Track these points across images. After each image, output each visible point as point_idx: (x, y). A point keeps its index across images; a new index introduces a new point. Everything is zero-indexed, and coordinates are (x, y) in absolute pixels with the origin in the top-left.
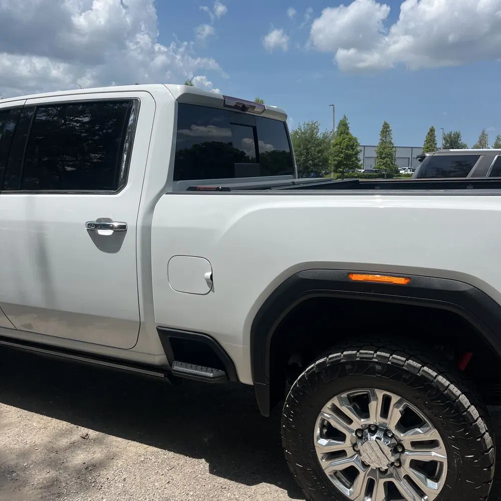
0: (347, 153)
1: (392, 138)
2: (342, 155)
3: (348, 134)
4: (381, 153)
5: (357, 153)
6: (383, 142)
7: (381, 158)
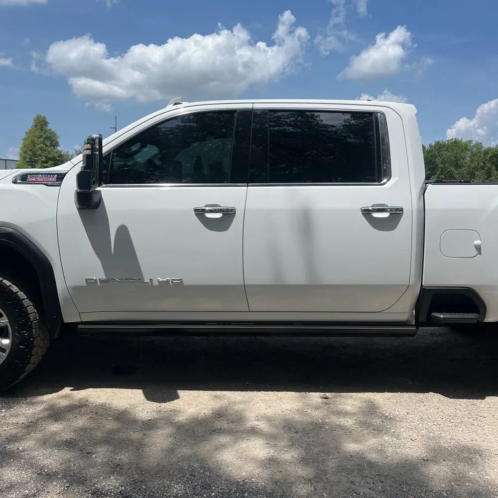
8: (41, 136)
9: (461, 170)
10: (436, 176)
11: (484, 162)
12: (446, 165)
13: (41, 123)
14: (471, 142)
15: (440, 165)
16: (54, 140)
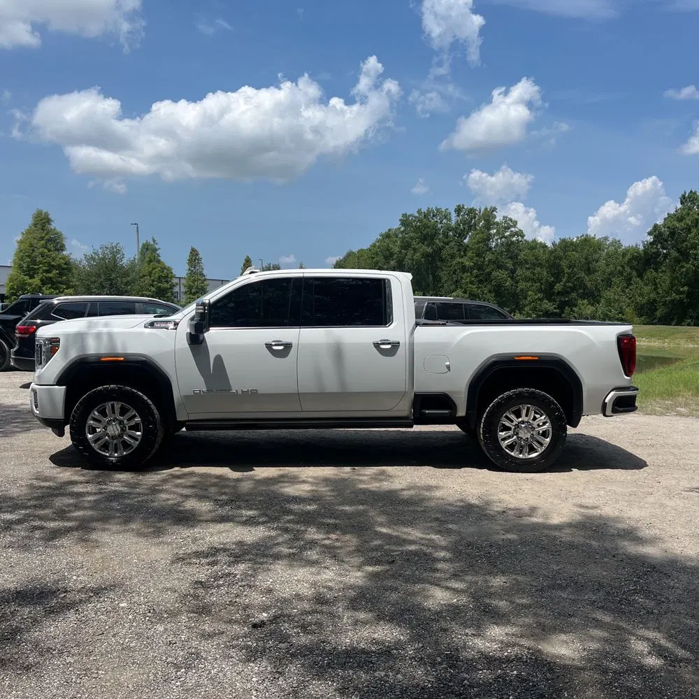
0: (160, 286)
1: (203, 269)
2: (153, 289)
3: (159, 261)
4: (190, 288)
5: (173, 286)
6: (191, 273)
7: (191, 293)
8: (42, 238)
9: (593, 277)
10: (562, 283)
11: (623, 267)
12: (575, 269)
13: (42, 221)
14: (606, 238)
15: (566, 270)
16: (59, 242)
